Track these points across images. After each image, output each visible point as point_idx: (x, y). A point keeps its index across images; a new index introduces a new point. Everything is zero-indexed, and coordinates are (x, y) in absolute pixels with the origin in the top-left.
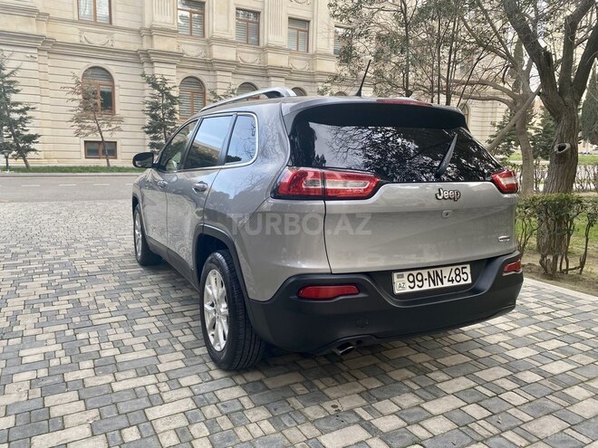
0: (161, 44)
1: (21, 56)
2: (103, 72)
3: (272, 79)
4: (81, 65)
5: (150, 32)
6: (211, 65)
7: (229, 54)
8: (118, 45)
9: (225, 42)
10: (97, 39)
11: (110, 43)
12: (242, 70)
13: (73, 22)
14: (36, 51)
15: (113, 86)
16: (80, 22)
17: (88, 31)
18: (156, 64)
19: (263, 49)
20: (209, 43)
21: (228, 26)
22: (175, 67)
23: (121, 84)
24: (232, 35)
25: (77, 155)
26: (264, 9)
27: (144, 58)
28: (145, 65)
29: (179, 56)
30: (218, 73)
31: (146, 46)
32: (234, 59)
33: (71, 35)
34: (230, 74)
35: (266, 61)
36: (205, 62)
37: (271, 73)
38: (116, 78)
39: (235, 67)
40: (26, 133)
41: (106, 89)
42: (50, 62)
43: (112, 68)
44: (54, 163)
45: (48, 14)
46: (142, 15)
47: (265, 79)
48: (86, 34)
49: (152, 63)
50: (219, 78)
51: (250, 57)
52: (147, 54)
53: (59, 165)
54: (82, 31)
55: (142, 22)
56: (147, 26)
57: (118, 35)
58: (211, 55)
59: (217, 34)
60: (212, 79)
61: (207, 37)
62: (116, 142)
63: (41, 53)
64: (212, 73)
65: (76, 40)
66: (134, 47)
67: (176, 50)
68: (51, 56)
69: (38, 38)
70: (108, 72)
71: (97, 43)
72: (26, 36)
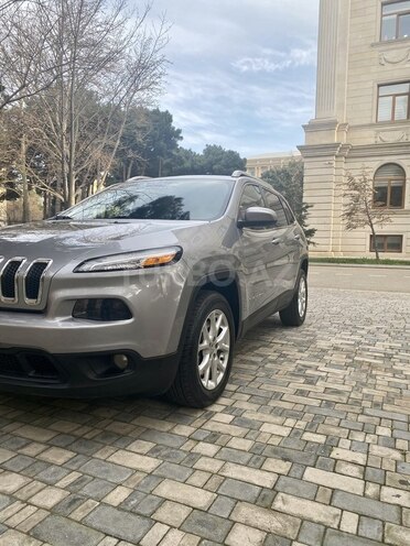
1: (321, 164)
2: (395, 168)
4: (375, 164)
10: (391, 137)
11: (405, 138)
13: (371, 125)
14: (334, 158)
15: (404, 180)
16: (377, 124)
17: (383, 131)
25: (362, 248)
33: (368, 138)
38: (409, 171)
41: (393, 183)
42: (344, 165)
43: (404, 161)
44: (341, 256)
45: (347, 124)
48: (381, 135)
53: (345, 257)
54: (378, 132)
62: (401, 236)
63: (339, 159)
65: (372, 141)
68: (348, 160)
69: (335, 146)
70: (400, 167)
71: (391, 140)
72: (326, 147)
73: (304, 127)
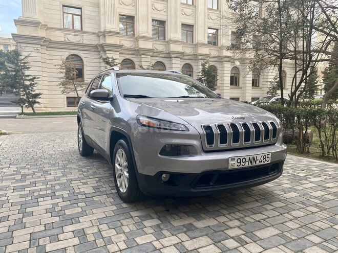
0: (110, 40)
1: (31, 49)
2: (77, 57)
3: (173, 59)
4: (66, 54)
5: (104, 34)
6: (138, 52)
7: (148, 45)
8: (85, 42)
9: (146, 38)
10: (74, 39)
11: (81, 41)
12: (156, 55)
13: (61, 29)
14: (40, 46)
15: (83, 65)
16: (64, 29)
17: (69, 34)
18: (107, 52)
19: (167, 42)
20: (137, 39)
21: (148, 29)
22: (118, 53)
23: (87, 63)
24: (150, 35)
25: (62, 105)
26: (167, 20)
27: (100, 48)
28: (101, 52)
29: (121, 46)
30: (143, 56)
31: (101, 42)
32: (151, 48)
33: (59, 37)
34: (149, 57)
35: (169, 48)
36: (135, 50)
37: (173, 55)
38: (85, 60)
39: (152, 52)
40: (33, 93)
41: (78, 67)
42: (47, 53)
43: (83, 55)
44: (49, 110)
45: (46, 25)
46: (99, 25)
47: (169, 59)
48: (68, 36)
49: (105, 51)
50: (143, 59)
51: (160, 47)
52: (102, 46)
53: (52, 111)
54: (66, 34)
55: (99, 28)
56: (102, 30)
57: (85, 36)
58: (138, 45)
59: (141, 34)
60: (139, 60)
61: (136, 36)
63: (43, 47)
64: (139, 56)
65: (63, 39)
66: (95, 43)
67: (118, 43)
68: (48, 49)
69: (41, 38)
70: (80, 57)
71: (74, 41)
72: (34, 38)
73: (15, 21)
